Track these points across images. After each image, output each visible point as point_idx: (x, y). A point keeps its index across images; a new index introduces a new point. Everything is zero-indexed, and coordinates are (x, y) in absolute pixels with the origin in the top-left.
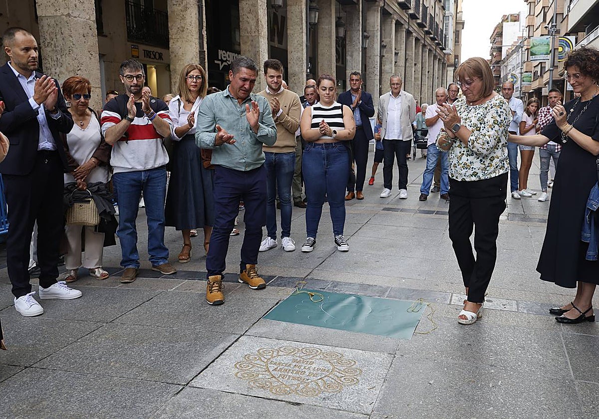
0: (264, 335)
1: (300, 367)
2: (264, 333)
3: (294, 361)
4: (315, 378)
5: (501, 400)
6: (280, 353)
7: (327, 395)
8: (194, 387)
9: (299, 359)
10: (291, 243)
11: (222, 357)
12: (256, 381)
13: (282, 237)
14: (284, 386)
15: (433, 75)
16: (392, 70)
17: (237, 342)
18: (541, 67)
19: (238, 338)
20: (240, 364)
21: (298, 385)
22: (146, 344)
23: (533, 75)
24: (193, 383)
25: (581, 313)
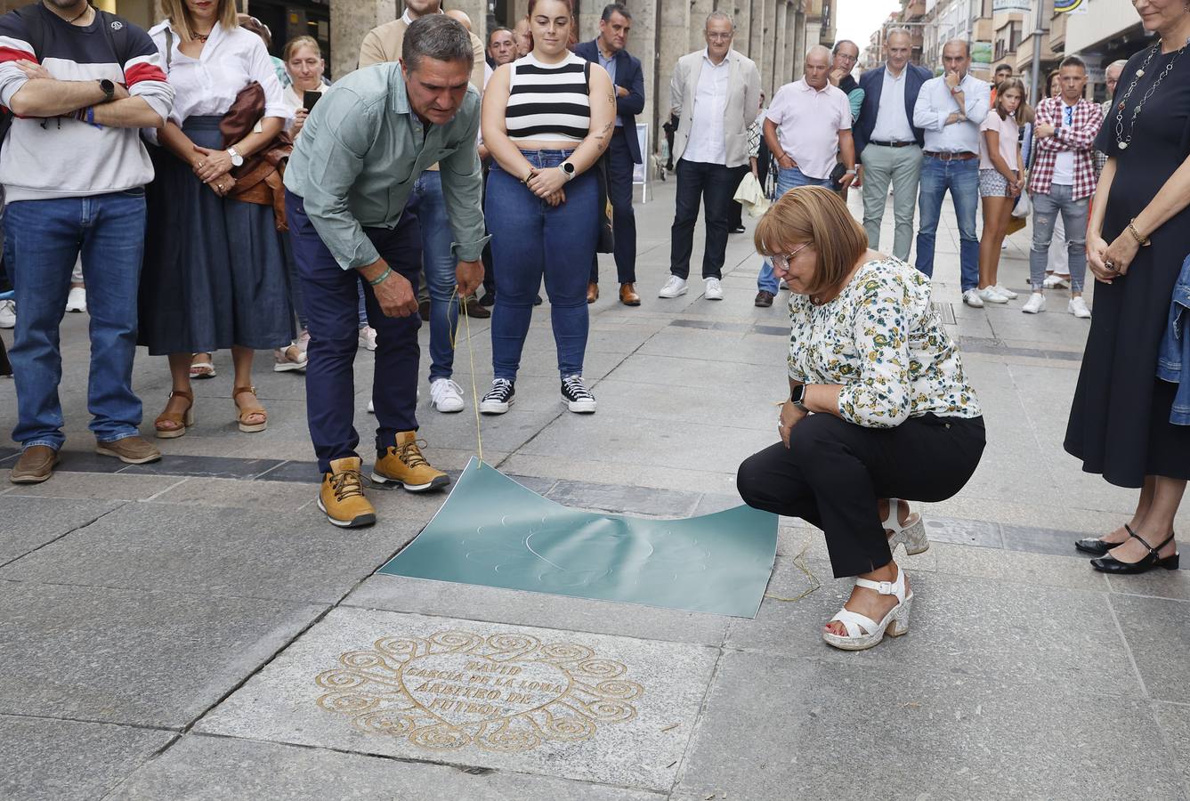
0: (390, 606)
1: (485, 680)
2: (390, 601)
3: (470, 666)
4: (526, 708)
5: (986, 749)
6: (435, 648)
7: (557, 746)
8: (206, 735)
9: (482, 662)
10: (453, 393)
11: (280, 659)
12: (370, 717)
13: (432, 379)
14: (446, 727)
15: (776, 38)
16: (684, 20)
17: (322, 623)
18: (1013, 33)
19: (324, 614)
20: (329, 674)
21: (483, 724)
22: (78, 629)
23: (993, 48)
24: (204, 724)
25: (1149, 547)
